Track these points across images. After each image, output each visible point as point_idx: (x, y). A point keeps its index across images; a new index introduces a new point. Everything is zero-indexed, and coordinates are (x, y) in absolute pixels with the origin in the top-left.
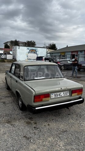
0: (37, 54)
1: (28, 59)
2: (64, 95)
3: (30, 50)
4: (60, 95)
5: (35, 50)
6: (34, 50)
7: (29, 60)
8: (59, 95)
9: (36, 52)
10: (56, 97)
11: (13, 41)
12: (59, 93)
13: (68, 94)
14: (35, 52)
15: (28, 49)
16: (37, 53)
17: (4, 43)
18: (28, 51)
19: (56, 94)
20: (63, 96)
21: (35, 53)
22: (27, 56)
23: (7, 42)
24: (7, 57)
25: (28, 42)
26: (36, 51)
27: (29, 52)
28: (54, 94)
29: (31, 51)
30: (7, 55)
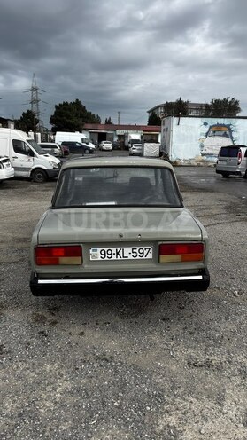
0: (232, 138)
1: (203, 155)
2: (135, 255)
3: (211, 127)
4: (121, 253)
5: (228, 127)
6: (224, 126)
7: (205, 158)
8: (118, 253)
9: (231, 131)
10: (106, 259)
11: (171, 103)
12: (119, 249)
13: (150, 256)
14: (228, 133)
15: (205, 124)
16: (234, 135)
17: (149, 112)
18: (206, 129)
19: (106, 249)
20: (130, 257)
21: (225, 135)
22: (202, 146)
23: (158, 107)
24: (145, 149)
25: (217, 101)
26: (230, 129)
27: (207, 134)
28: (99, 249)
29: (214, 129)
30: (146, 144)
